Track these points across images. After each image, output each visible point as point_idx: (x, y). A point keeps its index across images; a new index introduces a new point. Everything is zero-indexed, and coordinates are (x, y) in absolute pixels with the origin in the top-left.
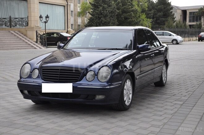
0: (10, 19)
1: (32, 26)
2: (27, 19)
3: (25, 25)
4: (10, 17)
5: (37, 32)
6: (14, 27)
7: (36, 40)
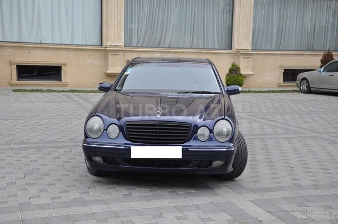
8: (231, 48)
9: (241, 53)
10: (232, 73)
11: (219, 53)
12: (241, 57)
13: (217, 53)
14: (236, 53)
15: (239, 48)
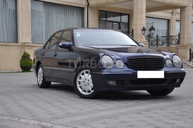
0: (157, 38)
1: (185, 44)
2: (177, 37)
3: (174, 43)
4: (157, 36)
5: (190, 50)
6: (161, 46)
7: (189, 59)
8: (17, 42)
9: (26, 45)
10: (25, 58)
11: (10, 45)
12: (26, 48)
13: (8, 45)
14: (21, 46)
15: (24, 42)
